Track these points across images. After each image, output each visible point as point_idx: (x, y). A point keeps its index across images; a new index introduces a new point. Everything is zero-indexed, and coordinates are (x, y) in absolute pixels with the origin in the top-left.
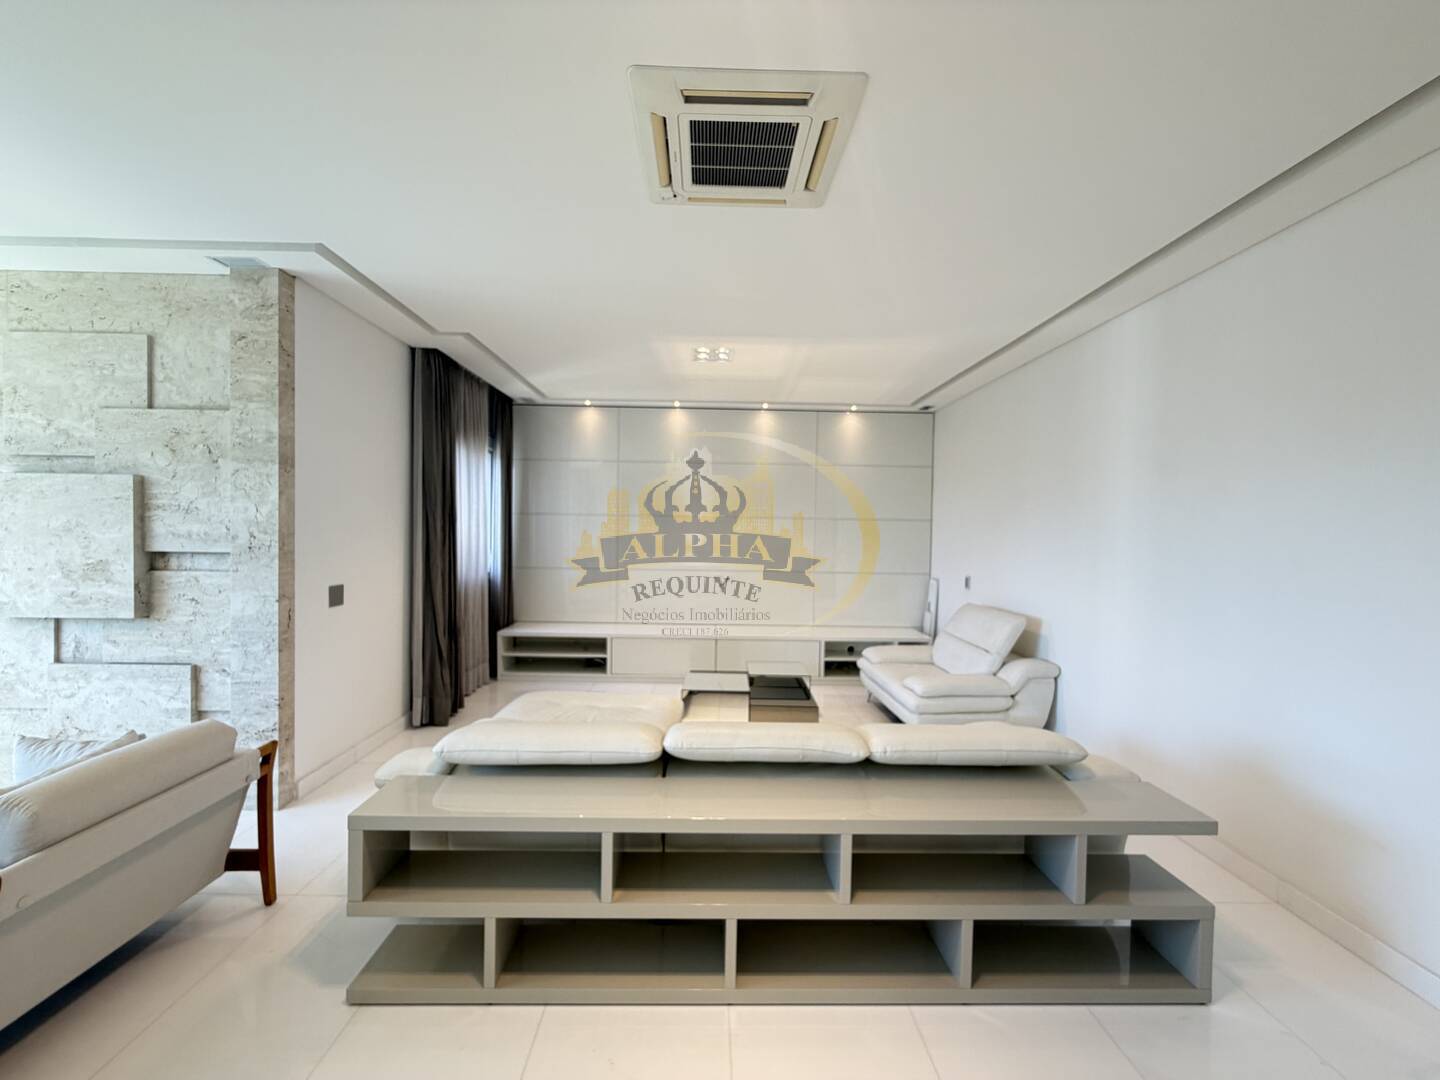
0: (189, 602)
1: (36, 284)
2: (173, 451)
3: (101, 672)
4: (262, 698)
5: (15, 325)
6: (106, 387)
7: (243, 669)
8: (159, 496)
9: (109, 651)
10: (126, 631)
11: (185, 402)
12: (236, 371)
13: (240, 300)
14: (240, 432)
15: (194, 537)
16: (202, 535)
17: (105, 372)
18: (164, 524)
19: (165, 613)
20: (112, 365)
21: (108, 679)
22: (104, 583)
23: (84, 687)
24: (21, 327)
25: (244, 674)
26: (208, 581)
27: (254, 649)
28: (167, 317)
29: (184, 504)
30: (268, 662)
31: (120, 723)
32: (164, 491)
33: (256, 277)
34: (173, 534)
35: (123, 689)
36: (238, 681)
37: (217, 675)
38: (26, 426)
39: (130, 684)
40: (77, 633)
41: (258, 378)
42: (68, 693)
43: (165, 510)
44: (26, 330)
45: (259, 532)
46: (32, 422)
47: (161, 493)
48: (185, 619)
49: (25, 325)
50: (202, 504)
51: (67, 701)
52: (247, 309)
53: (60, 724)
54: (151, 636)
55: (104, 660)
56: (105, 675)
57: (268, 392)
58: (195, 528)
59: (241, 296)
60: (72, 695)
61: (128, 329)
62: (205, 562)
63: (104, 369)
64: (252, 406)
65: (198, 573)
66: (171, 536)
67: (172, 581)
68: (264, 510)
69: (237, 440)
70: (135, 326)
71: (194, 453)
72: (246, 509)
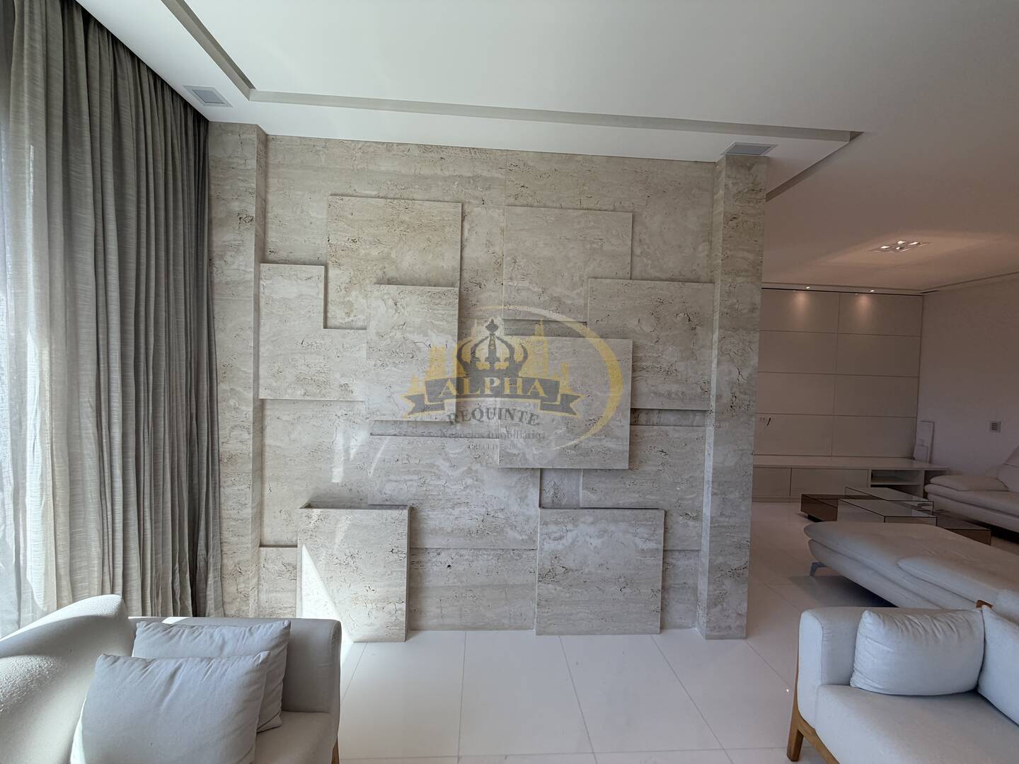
0: (658, 453)
1: (531, 164)
2: (658, 319)
3: (588, 517)
4: (736, 540)
5: (512, 200)
6: (595, 260)
7: (722, 515)
8: (643, 358)
9: (584, 496)
10: (603, 479)
11: (658, 275)
12: (727, 248)
13: (733, 183)
14: (728, 303)
15: (673, 396)
16: (680, 394)
17: (594, 246)
18: (647, 384)
19: (637, 463)
20: (601, 239)
21: (592, 523)
22: (603, 437)
23: (570, 530)
24: (517, 203)
25: (721, 519)
26: (677, 435)
27: (731, 496)
28: (646, 198)
29: (665, 365)
30: (743, 508)
31: (603, 562)
32: (648, 355)
33: (748, 164)
34: (655, 393)
35: (605, 531)
36: (716, 525)
37: (681, 518)
38: (524, 293)
39: (612, 527)
40: (556, 481)
41: (746, 254)
42: (557, 535)
43: (648, 371)
44: (523, 206)
45: (740, 392)
46: (529, 289)
47: (645, 356)
48: (655, 469)
49: (521, 201)
50: (681, 366)
51: (556, 542)
52: (739, 192)
53: (549, 563)
54: (625, 484)
55: (581, 506)
56: (591, 519)
57: (753, 267)
58: (674, 388)
59: (735, 181)
60: (561, 538)
61: (611, 208)
62: (671, 418)
63: (593, 243)
64: (740, 280)
65: (667, 428)
66: (652, 395)
67: (646, 434)
68: (745, 374)
69: (726, 310)
70: (617, 204)
71: (675, 320)
72: (730, 372)
